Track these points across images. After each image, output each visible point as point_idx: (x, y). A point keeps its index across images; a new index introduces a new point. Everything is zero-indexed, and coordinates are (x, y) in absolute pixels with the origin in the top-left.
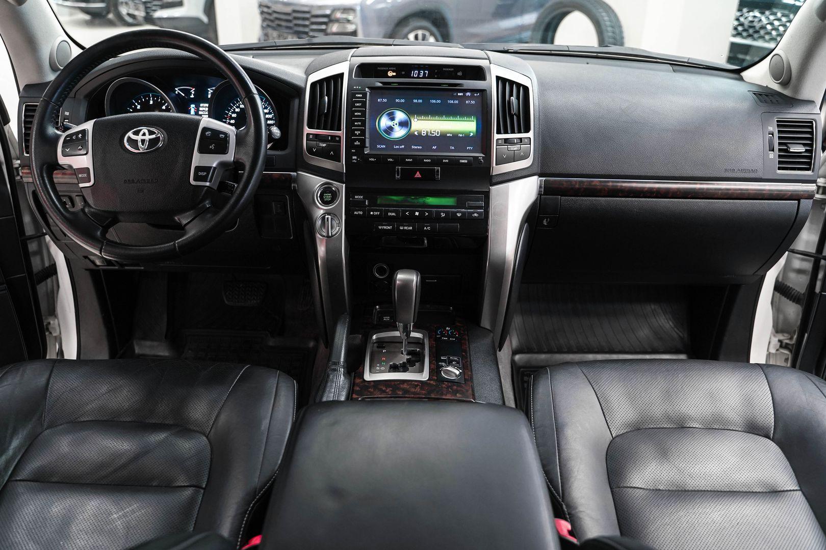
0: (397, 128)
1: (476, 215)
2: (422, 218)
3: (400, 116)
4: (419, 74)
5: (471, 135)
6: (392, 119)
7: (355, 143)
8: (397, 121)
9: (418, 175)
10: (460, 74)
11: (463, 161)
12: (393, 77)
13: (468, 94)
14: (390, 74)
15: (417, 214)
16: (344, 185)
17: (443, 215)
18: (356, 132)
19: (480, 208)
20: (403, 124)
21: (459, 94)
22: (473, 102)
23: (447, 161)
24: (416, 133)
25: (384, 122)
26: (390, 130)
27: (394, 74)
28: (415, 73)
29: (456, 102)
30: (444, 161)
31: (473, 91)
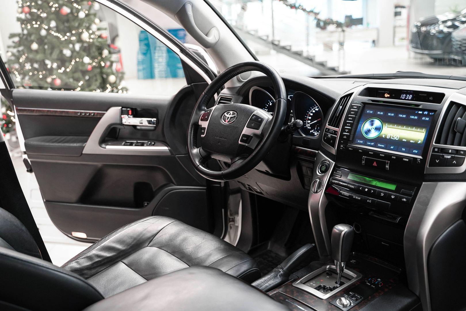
0: (373, 131)
1: (404, 200)
2: (368, 194)
3: (377, 123)
4: (406, 97)
5: (419, 142)
6: (372, 125)
7: (344, 137)
8: (374, 126)
9: (375, 164)
10: (431, 98)
11: (405, 160)
12: (388, 98)
13: (426, 113)
14: (386, 95)
15: (366, 190)
16: (334, 163)
17: (382, 195)
18: (346, 130)
19: (410, 195)
20: (378, 129)
21: (419, 112)
22: (427, 119)
23: (395, 157)
24: (384, 136)
25: (367, 126)
26: (369, 131)
27: (389, 96)
28: (403, 96)
29: (416, 117)
30: (393, 157)
31: (429, 111)
